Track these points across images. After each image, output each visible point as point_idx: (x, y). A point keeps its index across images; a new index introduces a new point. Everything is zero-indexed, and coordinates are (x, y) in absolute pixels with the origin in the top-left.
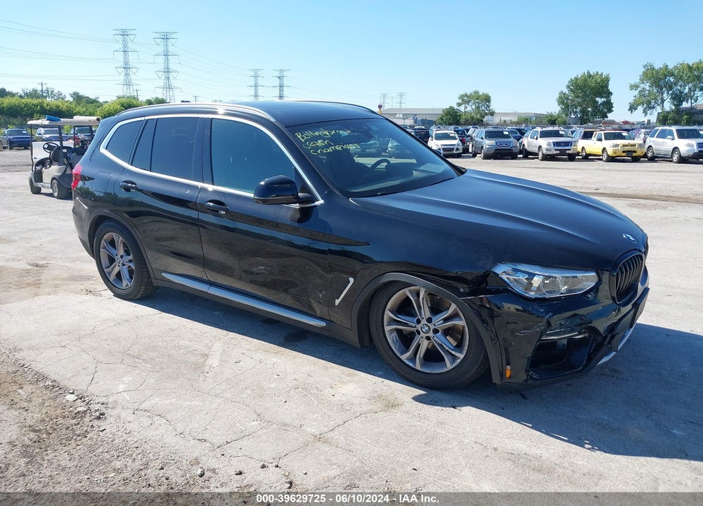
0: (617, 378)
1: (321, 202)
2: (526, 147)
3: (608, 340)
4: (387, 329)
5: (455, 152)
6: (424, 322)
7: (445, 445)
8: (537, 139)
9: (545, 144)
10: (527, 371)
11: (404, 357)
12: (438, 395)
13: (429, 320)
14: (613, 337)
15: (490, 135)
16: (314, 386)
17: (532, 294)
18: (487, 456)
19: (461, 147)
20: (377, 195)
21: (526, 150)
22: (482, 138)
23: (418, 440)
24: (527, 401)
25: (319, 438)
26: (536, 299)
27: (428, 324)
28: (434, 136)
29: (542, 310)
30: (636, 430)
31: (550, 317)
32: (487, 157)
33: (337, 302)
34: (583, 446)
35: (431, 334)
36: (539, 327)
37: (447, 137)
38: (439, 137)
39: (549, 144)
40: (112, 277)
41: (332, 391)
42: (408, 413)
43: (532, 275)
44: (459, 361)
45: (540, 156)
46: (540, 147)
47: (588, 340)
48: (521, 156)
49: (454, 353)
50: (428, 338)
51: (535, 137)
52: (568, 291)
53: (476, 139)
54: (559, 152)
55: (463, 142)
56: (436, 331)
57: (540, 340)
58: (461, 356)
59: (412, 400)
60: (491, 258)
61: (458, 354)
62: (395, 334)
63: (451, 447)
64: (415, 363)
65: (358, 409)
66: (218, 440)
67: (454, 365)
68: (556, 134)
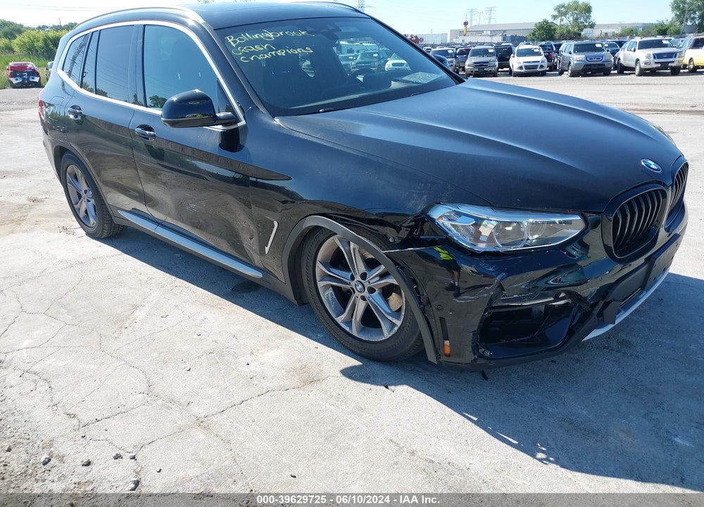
0: (624, 353)
1: (243, 122)
2: (622, 61)
3: (597, 309)
4: (320, 284)
5: (538, 69)
6: (358, 278)
7: (350, 442)
8: (635, 51)
9: (644, 57)
10: (475, 349)
11: (340, 320)
12: (376, 368)
13: (364, 276)
14: (606, 305)
15: (579, 49)
16: (232, 351)
17: (482, 247)
18: (396, 463)
19: (546, 64)
20: (320, 112)
21: (621, 64)
22: (570, 53)
23: (320, 432)
24: (486, 382)
25: (201, 423)
26: (485, 254)
27: (363, 281)
28: (516, 52)
29: (491, 269)
30: (621, 434)
31: (502, 280)
32: (574, 74)
33: (267, 249)
34: (533, 456)
35: (366, 294)
36: (488, 292)
37: (530, 53)
38: (522, 53)
39: (648, 57)
40: (82, 214)
41: (248, 358)
42: (326, 393)
43: (478, 222)
44: (396, 329)
45: (637, 71)
46: (638, 60)
47: (572, 308)
48: (616, 72)
49: (390, 318)
50: (363, 298)
51: (633, 49)
52: (540, 241)
53: (564, 54)
54: (659, 65)
55: (549, 58)
56: (372, 290)
57: (490, 307)
58: (399, 323)
59: (340, 374)
60: (425, 196)
61: (395, 321)
62: (330, 291)
63: (355, 445)
64: (351, 327)
65: (267, 384)
66: (86, 417)
67: (392, 333)
68: (659, 44)
